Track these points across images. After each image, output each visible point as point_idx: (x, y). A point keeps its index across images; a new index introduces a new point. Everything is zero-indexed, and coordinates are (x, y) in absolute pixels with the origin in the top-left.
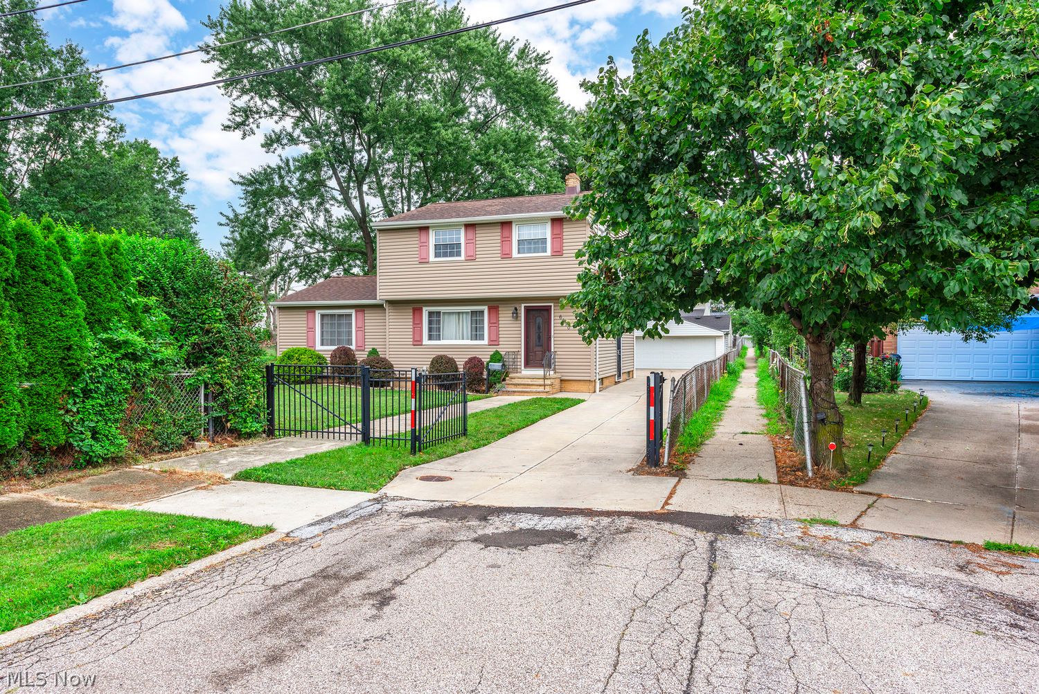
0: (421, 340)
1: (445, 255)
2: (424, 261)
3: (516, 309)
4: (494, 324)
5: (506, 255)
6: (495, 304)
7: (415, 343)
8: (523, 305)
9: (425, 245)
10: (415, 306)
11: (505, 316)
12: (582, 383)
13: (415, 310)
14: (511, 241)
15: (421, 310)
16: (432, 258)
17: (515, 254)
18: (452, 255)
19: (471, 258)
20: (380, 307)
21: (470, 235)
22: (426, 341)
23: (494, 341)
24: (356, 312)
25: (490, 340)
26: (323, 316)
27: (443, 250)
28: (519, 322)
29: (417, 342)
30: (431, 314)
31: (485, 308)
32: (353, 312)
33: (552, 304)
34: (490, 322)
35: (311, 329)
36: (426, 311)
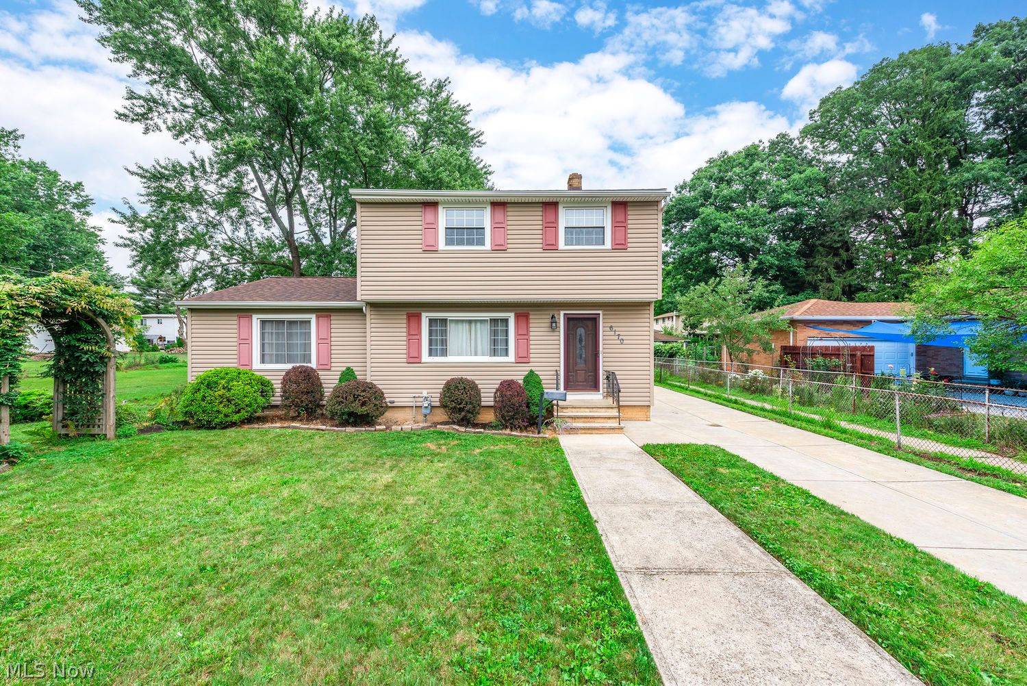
0: (419, 356)
1: (460, 242)
2: (431, 249)
3: (553, 317)
4: (523, 335)
5: (551, 246)
6: (524, 310)
7: (412, 360)
8: (562, 313)
9: (433, 227)
10: (411, 310)
11: (538, 326)
12: (639, 409)
13: (409, 316)
14: (556, 228)
15: (419, 316)
16: (442, 245)
17: (562, 245)
18: (470, 242)
19: (499, 248)
20: (358, 311)
21: (499, 216)
22: (425, 357)
23: (522, 359)
24: (318, 317)
25: (518, 356)
26: (263, 322)
27: (457, 234)
28: (557, 334)
29: (414, 359)
30: (432, 322)
31: (511, 317)
32: (313, 318)
33: (600, 312)
34: (517, 334)
35: (247, 341)
36: (425, 317)
